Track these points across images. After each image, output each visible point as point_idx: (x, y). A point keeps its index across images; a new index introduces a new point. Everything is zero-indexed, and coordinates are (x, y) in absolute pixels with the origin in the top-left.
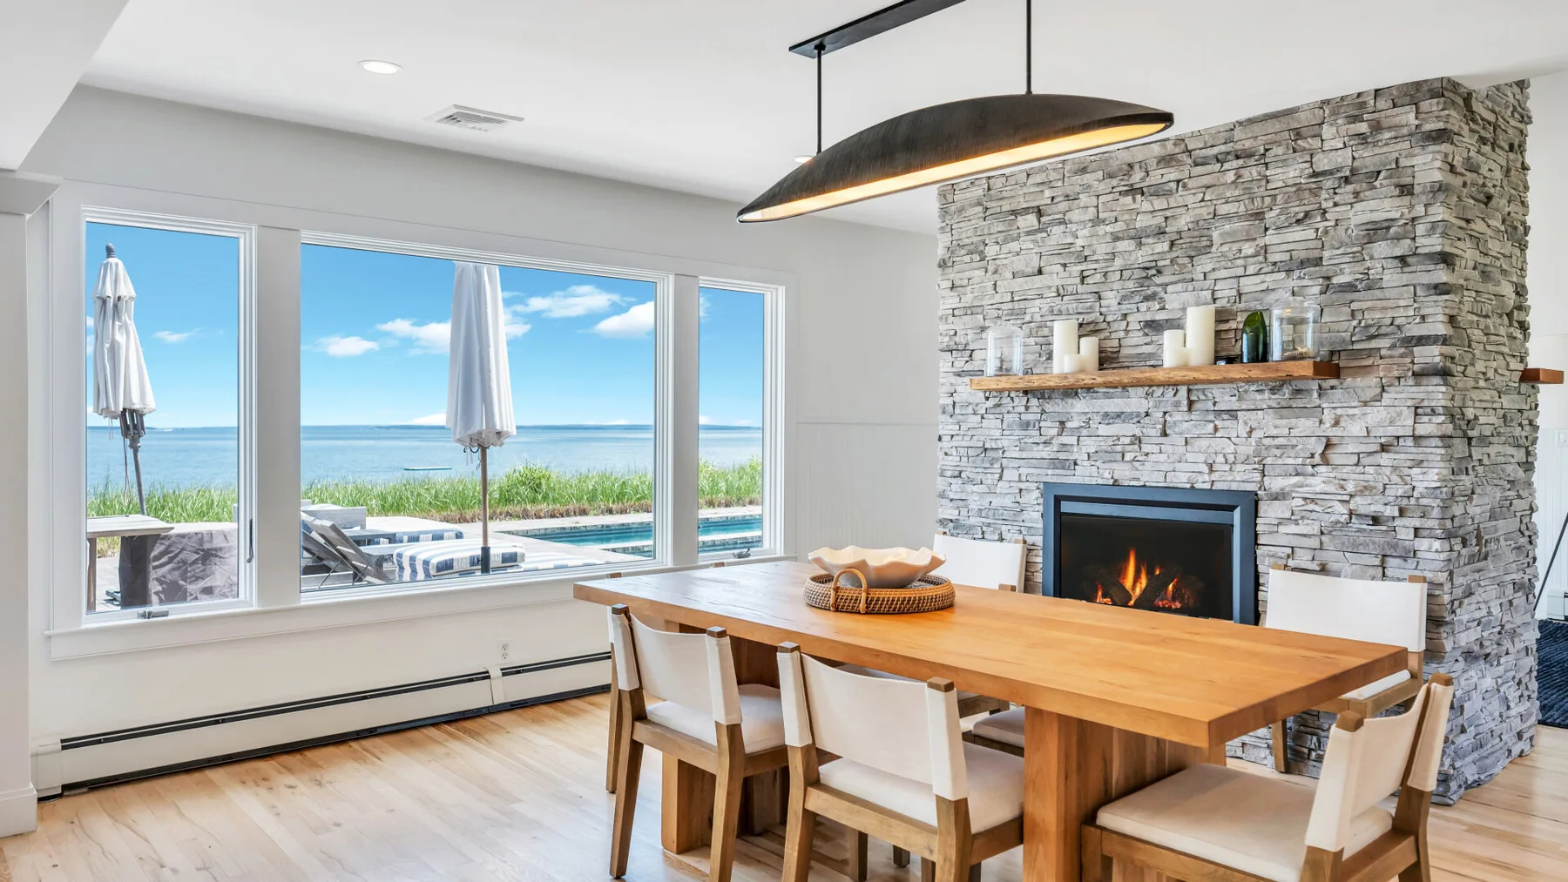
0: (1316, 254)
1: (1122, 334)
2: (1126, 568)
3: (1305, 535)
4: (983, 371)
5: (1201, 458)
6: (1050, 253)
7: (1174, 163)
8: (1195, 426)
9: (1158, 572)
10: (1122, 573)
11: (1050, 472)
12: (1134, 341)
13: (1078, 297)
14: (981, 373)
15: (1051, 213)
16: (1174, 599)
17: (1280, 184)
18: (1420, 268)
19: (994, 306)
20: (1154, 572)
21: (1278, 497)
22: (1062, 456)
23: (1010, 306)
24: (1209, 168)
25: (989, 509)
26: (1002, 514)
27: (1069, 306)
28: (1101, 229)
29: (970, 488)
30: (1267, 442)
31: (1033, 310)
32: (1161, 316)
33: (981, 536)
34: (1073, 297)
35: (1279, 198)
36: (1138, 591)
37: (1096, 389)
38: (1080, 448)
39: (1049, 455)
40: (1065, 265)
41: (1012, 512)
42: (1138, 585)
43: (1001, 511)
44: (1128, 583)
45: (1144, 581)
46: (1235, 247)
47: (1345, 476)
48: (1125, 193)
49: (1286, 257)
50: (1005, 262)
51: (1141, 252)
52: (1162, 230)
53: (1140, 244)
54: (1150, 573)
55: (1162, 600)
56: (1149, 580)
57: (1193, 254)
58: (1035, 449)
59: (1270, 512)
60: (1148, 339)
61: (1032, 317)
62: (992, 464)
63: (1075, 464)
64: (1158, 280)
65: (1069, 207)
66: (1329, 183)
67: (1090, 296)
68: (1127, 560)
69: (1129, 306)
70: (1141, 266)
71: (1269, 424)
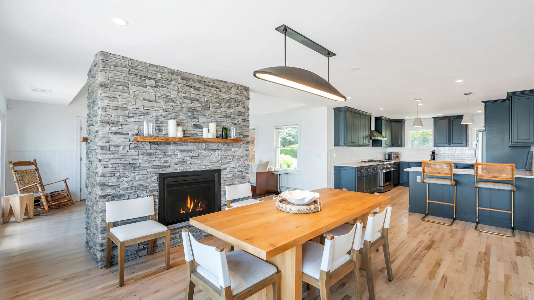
0: (230, 115)
1: (187, 127)
2: (188, 201)
3: (229, 177)
4: (128, 133)
5: (208, 161)
6: (160, 96)
7: (200, 83)
8: (207, 153)
9: (196, 201)
10: (187, 203)
11: (161, 170)
12: (190, 129)
13: (172, 113)
14: (127, 134)
15: (159, 82)
16: (201, 208)
17: (224, 98)
18: (246, 122)
19: (134, 109)
20: (195, 201)
21: (225, 169)
22: (165, 164)
23: (143, 111)
24: (209, 88)
25: (132, 186)
26: (140, 187)
27: (168, 115)
28: (180, 94)
29: (121, 180)
30: (222, 157)
31: (153, 114)
32: (198, 124)
33: (128, 198)
34: (171, 113)
35: (225, 101)
36: (191, 207)
37: (177, 143)
38: (172, 161)
39: (161, 164)
40: (165, 101)
41: (144, 186)
42: (191, 205)
43: (139, 186)
44: (189, 206)
45: (193, 204)
46: (216, 109)
47: (236, 163)
48: (187, 86)
49: (225, 115)
50: (139, 93)
51: (192, 104)
52: (198, 100)
53: (192, 102)
54: (194, 202)
55: (198, 209)
56: (194, 204)
57: (205, 108)
58: (155, 162)
59: (223, 173)
60: (195, 129)
61: (152, 116)
62: (135, 169)
63: (170, 166)
64: (196, 113)
65: (167, 83)
66: (233, 101)
67: (177, 114)
68: (187, 199)
69: (189, 119)
70: (192, 108)
71: (223, 153)
